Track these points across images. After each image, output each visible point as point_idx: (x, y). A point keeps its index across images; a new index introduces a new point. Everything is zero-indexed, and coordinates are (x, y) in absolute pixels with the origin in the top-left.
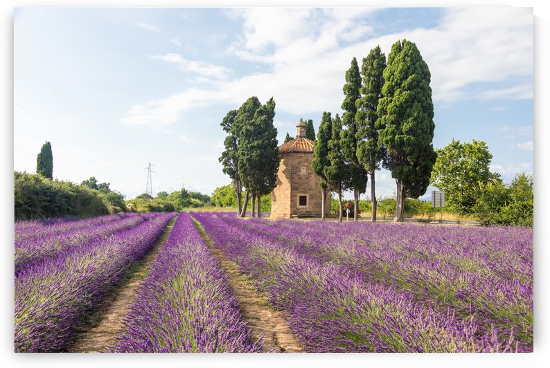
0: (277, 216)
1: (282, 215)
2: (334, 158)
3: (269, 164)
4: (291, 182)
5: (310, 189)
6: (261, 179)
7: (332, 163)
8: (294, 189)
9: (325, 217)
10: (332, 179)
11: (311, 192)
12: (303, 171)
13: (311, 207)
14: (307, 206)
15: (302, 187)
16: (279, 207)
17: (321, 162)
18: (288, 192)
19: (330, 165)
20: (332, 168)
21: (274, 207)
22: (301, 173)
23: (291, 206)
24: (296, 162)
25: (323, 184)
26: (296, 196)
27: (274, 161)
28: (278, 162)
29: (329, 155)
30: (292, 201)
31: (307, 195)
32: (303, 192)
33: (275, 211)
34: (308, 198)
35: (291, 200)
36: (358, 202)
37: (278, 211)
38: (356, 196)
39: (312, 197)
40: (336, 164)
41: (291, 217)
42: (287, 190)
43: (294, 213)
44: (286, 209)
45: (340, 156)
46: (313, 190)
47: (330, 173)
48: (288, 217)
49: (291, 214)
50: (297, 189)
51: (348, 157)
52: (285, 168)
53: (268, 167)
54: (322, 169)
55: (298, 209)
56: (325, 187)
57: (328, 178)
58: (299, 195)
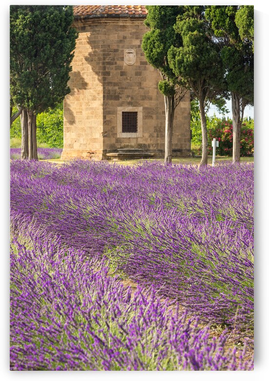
0: (74, 155)
1: (85, 155)
2: (191, 29)
3: (52, 43)
4: (105, 82)
5: (144, 98)
6: (36, 76)
7: (186, 40)
8: (110, 96)
9: (171, 156)
10: (185, 74)
11: (147, 104)
12: (130, 58)
13: (147, 135)
14: (139, 134)
15: (127, 92)
16: (79, 135)
17: (162, 38)
18: (98, 104)
19: (181, 44)
20: (186, 51)
21: (68, 136)
22: (126, 63)
23: (106, 134)
24: (114, 37)
25: (166, 85)
26: (114, 112)
27: (62, 38)
28: (73, 38)
29: (180, 24)
30: (106, 122)
31: (139, 110)
32: (130, 104)
33: (71, 146)
34: (140, 117)
35: (104, 122)
36: (239, 122)
37: (76, 146)
38: (237, 111)
39: (148, 115)
40: (194, 41)
41: (106, 158)
42: (94, 99)
43: (112, 148)
44: (94, 140)
45: (201, 26)
46: (151, 99)
47: (181, 62)
48: (98, 158)
49: (105, 152)
50: (117, 98)
51: (217, 28)
52: (90, 50)
53: (49, 50)
54: (164, 53)
55: (118, 140)
56: (170, 92)
57: (176, 72)
58: (120, 110)
